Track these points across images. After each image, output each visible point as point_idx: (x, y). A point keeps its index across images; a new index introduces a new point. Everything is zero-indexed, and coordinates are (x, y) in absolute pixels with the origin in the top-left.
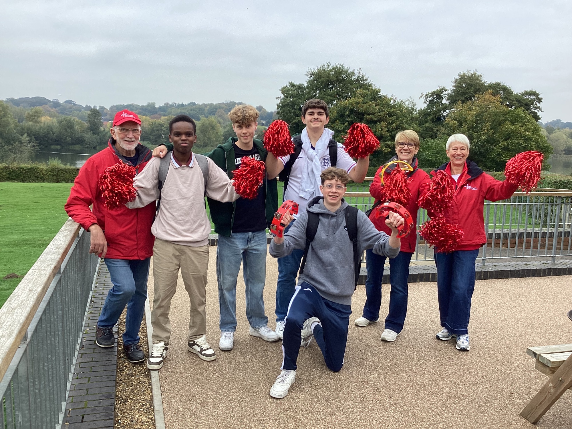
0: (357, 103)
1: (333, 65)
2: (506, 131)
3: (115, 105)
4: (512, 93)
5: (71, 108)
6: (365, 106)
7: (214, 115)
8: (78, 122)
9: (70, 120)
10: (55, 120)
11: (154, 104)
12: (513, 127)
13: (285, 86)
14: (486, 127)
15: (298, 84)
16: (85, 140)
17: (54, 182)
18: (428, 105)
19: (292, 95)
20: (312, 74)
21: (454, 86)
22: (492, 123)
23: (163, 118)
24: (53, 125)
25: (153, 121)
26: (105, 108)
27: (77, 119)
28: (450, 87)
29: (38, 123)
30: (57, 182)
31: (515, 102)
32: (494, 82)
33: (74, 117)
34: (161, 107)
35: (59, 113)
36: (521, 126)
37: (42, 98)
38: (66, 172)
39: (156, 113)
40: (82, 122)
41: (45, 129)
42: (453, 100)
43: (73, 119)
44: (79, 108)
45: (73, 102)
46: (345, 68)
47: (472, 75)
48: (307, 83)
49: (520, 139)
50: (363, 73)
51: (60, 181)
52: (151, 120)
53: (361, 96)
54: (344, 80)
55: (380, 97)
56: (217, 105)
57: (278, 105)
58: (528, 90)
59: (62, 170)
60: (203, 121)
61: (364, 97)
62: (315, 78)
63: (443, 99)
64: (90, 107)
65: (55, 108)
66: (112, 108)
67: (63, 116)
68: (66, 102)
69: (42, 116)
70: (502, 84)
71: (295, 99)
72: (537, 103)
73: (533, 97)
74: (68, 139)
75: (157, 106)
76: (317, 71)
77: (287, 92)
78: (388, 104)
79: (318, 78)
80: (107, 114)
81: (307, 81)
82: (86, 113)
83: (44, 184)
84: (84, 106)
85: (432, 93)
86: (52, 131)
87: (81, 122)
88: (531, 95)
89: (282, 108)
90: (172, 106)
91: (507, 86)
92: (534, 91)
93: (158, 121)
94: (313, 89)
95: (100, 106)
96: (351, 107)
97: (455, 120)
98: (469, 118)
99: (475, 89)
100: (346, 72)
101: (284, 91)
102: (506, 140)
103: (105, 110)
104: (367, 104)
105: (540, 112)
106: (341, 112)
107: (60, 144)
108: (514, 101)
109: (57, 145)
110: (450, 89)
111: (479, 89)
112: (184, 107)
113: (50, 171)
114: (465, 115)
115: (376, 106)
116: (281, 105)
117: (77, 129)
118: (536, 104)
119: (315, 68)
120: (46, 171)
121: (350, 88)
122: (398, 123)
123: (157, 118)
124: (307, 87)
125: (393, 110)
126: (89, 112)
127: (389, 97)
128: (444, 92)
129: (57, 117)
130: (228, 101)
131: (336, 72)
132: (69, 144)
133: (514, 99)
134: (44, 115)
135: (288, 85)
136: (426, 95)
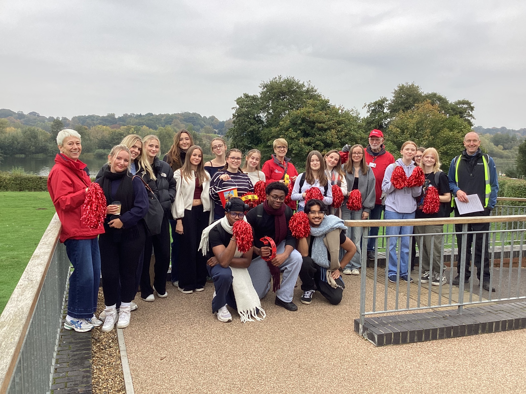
0: (309, 112)
1: (284, 77)
2: (445, 137)
3: (77, 116)
4: (447, 102)
5: (35, 119)
6: (316, 115)
7: (171, 124)
8: (42, 132)
9: (34, 130)
10: (19, 130)
11: (114, 115)
12: (451, 134)
13: (240, 97)
14: (426, 133)
15: (252, 95)
16: (48, 149)
17: (17, 191)
18: (371, 114)
19: (247, 105)
20: (265, 86)
21: (394, 97)
22: (432, 129)
23: (122, 127)
24: (17, 135)
25: (113, 130)
26: (67, 119)
27: (40, 130)
28: (390, 97)
29: (3, 133)
30: (20, 191)
31: (451, 111)
32: (430, 93)
33: (38, 128)
34: (120, 117)
35: (24, 124)
36: (458, 133)
37: (6, 110)
38: (29, 180)
39: (116, 123)
40: (46, 132)
41: (10, 139)
42: (394, 109)
43: (36, 130)
44: (43, 119)
45: (37, 113)
46: (296, 80)
47: (410, 86)
48: (261, 94)
49: (458, 144)
50: (312, 84)
51: (23, 189)
52: (111, 130)
53: (312, 106)
54: (295, 91)
55: (329, 107)
56: (172, 115)
57: (233, 115)
58: (461, 99)
59: (25, 179)
60: (161, 130)
61: (314, 107)
62: (267, 89)
63: (384, 108)
64: (53, 118)
65: (20, 119)
66: (74, 118)
67: (28, 126)
68: (30, 113)
69: (7, 127)
70: (438, 94)
71: (249, 109)
72: (469, 111)
73: (465, 106)
74: (33, 148)
75: (117, 117)
76: (269, 83)
77: (242, 103)
78: (337, 113)
79: (271, 90)
80: (69, 124)
81: (261, 92)
82: (49, 124)
83: (7, 192)
84: (48, 118)
85: (375, 103)
86: (16, 141)
87: (44, 132)
88: (463, 104)
89: (238, 117)
90: (130, 116)
91: (443, 96)
92: (467, 100)
93: (118, 130)
94: (266, 100)
95: (63, 117)
96: (302, 116)
97: (398, 128)
98: (411, 126)
99: (414, 99)
100: (297, 84)
101: (239, 101)
102: (444, 145)
103: (67, 121)
104: (317, 113)
105: (473, 119)
106: (293, 120)
107: (25, 154)
108: (449, 109)
109: (21, 154)
110: (391, 99)
111: (417, 99)
112: (142, 118)
113: (13, 180)
114: (406, 123)
115: (326, 115)
116: (236, 114)
117: (40, 139)
118: (469, 113)
119: (267, 81)
120: (9, 180)
121: (301, 99)
122: (346, 131)
123: (116, 127)
124: (261, 98)
125: (341, 118)
126: (52, 123)
127: (337, 107)
128: (386, 102)
129: (22, 128)
130: (183, 112)
131: (287, 84)
132: (33, 153)
133: (450, 108)
134: (9, 126)
135: (242, 96)
136: (369, 105)
